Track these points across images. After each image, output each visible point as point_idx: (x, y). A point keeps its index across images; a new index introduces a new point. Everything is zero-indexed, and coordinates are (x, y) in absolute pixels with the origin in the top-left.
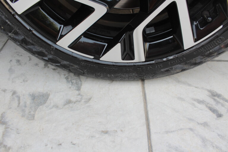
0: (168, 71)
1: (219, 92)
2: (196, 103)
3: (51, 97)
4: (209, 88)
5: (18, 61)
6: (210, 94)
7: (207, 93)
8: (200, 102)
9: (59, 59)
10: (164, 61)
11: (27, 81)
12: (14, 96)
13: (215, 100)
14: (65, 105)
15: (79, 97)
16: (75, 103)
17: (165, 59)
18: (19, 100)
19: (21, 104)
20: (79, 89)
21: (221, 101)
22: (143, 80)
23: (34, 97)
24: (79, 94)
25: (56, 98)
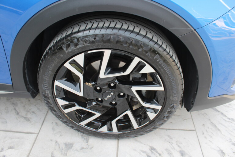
0: (128, 137)
1: (155, 147)
2: (142, 153)
3: (74, 145)
4: (151, 145)
5: (56, 123)
6: (150, 148)
7: (149, 147)
8: (144, 152)
9: (80, 130)
10: (126, 133)
11: (62, 136)
12: (57, 143)
13: (151, 151)
14: (81, 150)
15: (87, 146)
16: (85, 149)
17: (127, 132)
18: (59, 146)
19: (60, 148)
20: (87, 142)
21: (154, 152)
22: (118, 139)
23: (66, 145)
24: (87, 145)
25: (77, 146)
